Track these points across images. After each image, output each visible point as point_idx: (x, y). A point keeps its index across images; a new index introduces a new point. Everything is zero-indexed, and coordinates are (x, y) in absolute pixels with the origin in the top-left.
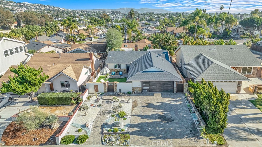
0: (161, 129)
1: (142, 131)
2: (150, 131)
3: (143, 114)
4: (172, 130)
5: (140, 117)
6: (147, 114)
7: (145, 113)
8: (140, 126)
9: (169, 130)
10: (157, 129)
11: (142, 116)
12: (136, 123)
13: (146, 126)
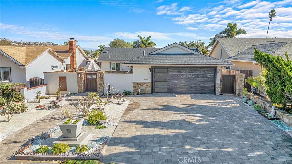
0: (199, 149)
1: (139, 154)
2: (164, 154)
3: (148, 120)
4: (231, 152)
5: (141, 124)
6: (159, 120)
7: (154, 119)
8: (136, 141)
9: (223, 152)
10: (184, 149)
11: (145, 124)
12: (127, 136)
13: (154, 142)
